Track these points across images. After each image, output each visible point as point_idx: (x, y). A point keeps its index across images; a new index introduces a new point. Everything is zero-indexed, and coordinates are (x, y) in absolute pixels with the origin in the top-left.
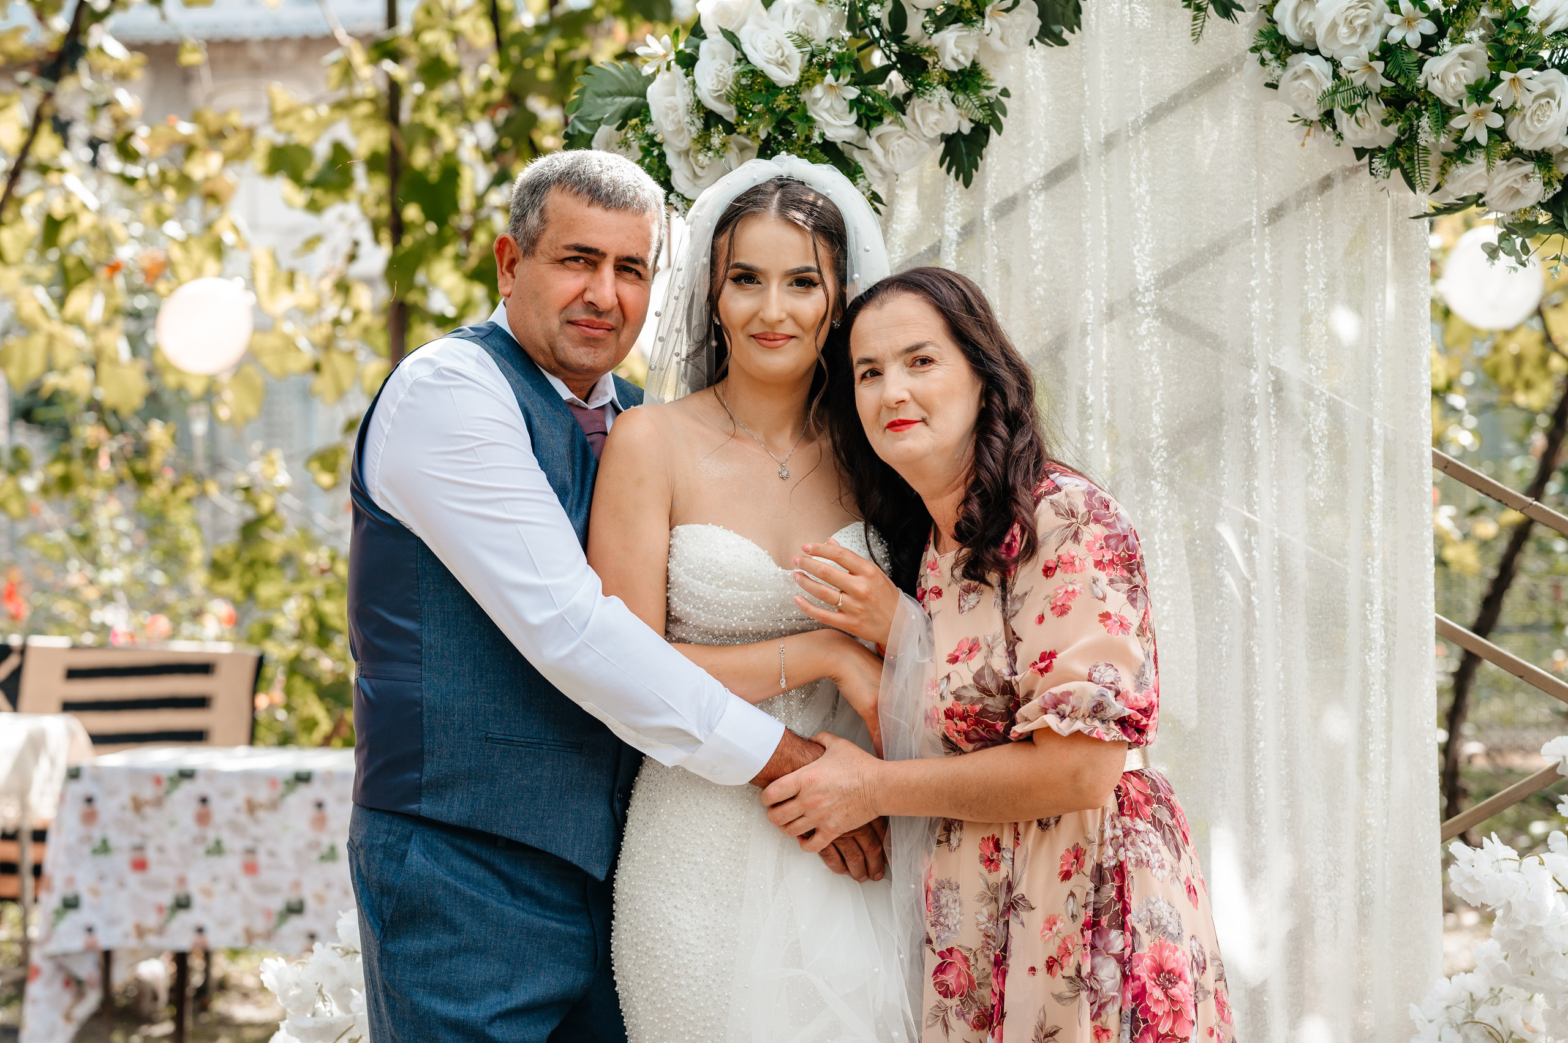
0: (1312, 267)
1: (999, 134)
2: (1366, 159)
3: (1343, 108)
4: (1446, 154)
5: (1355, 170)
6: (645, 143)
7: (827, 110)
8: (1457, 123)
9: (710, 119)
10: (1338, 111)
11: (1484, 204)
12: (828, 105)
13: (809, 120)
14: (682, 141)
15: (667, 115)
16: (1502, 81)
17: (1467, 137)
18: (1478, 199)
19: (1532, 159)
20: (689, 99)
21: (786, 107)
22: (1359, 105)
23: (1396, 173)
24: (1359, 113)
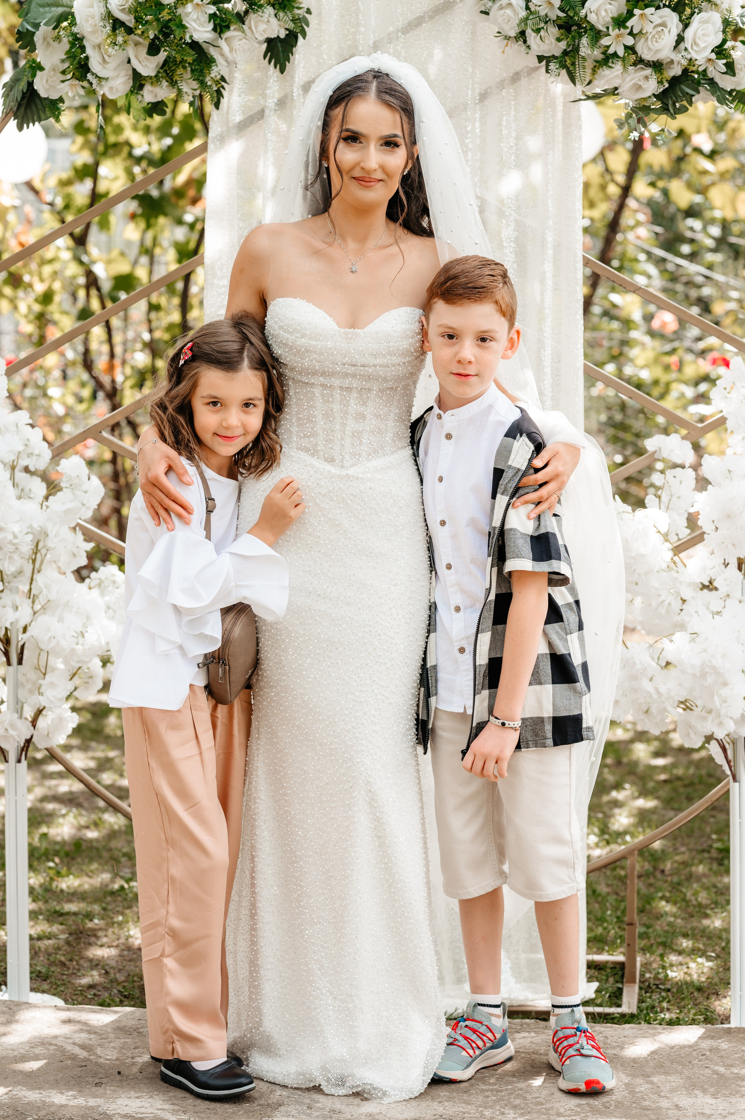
0: (506, 132)
1: (304, 38)
2: (544, 63)
3: (532, 30)
4: (596, 61)
5: (537, 69)
6: (71, 39)
7: (194, 21)
8: (605, 41)
9: (117, 24)
10: (529, 32)
11: (618, 94)
12: (195, 17)
13: (184, 27)
14: (97, 38)
15: (87, 21)
16: (634, 15)
17: (611, 51)
18: (614, 92)
19: (650, 66)
20: (103, 10)
21: (167, 18)
22: (543, 28)
23: (564, 72)
24: (542, 33)
